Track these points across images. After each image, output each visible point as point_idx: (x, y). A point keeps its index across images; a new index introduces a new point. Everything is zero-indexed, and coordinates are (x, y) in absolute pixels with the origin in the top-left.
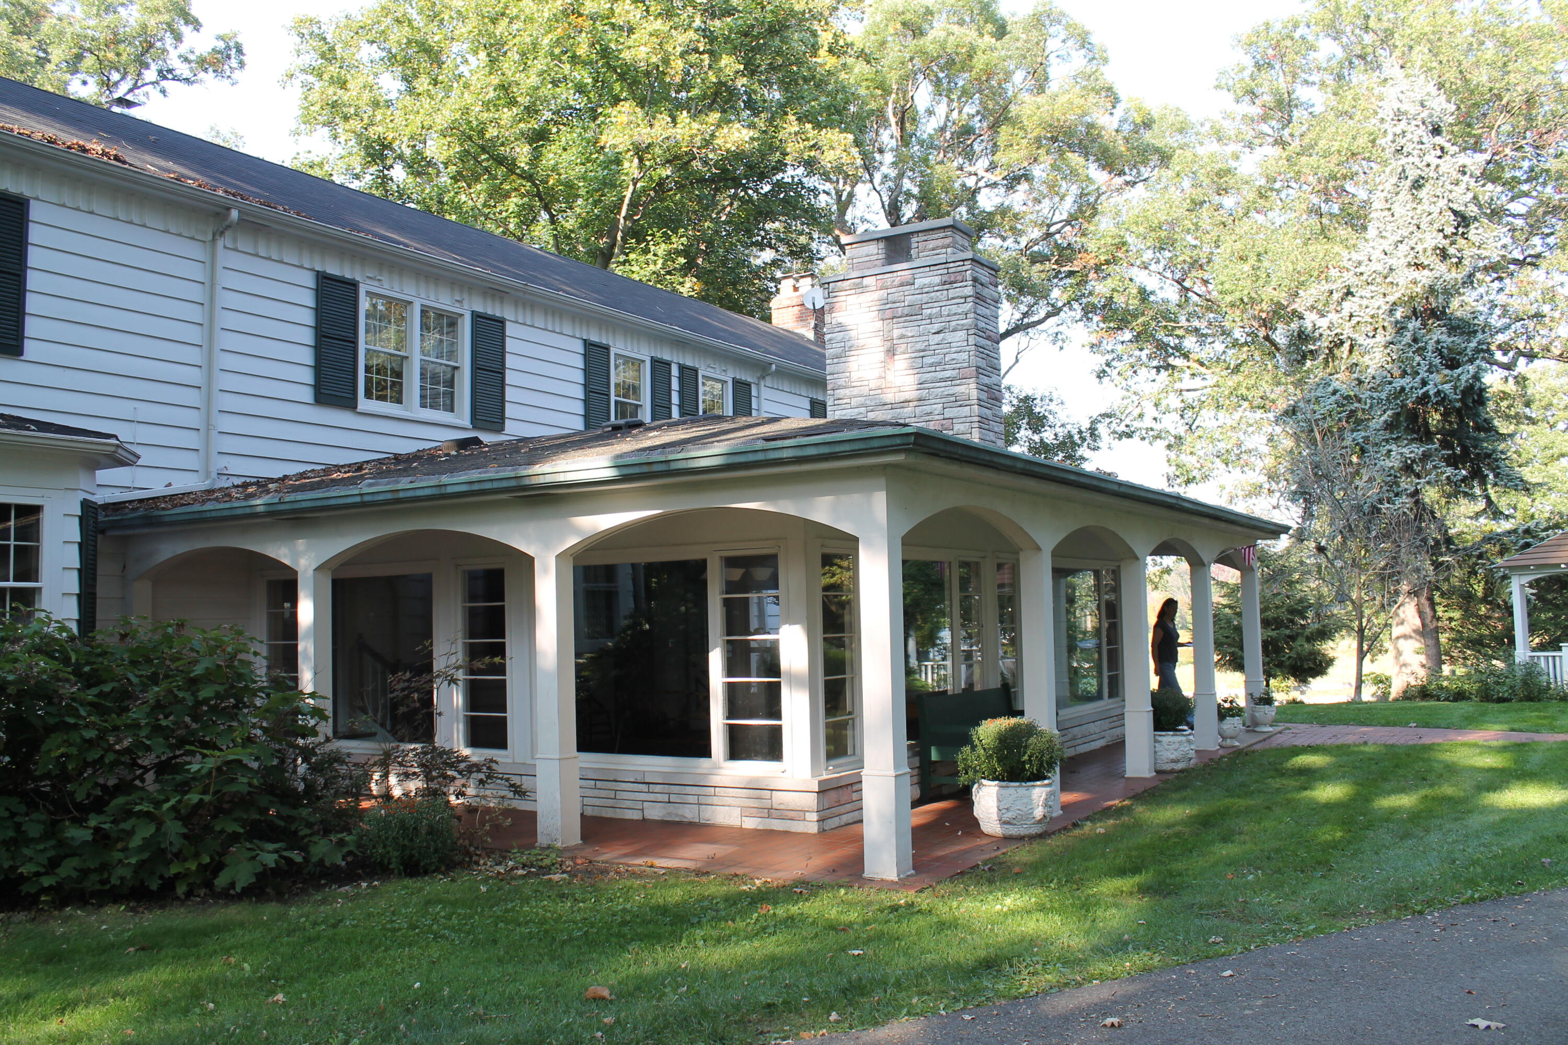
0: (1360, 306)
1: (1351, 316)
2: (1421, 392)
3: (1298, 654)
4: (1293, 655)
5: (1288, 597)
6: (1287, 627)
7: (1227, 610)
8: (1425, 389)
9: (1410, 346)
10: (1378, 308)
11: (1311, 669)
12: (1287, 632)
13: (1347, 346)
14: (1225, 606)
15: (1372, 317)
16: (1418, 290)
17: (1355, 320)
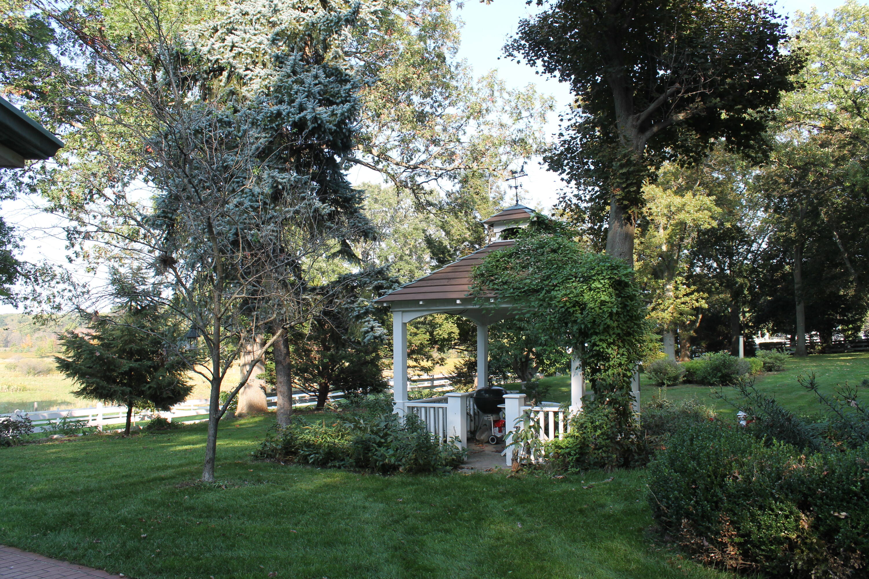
0: (243, 39)
1: (233, 46)
2: (297, 117)
3: (158, 384)
4: (153, 385)
5: (152, 330)
6: (150, 359)
7: (95, 342)
8: (302, 114)
9: (289, 76)
10: (260, 44)
11: (169, 398)
12: (149, 363)
13: (225, 74)
14: (94, 337)
15: (254, 50)
16: (301, 28)
17: (236, 50)
